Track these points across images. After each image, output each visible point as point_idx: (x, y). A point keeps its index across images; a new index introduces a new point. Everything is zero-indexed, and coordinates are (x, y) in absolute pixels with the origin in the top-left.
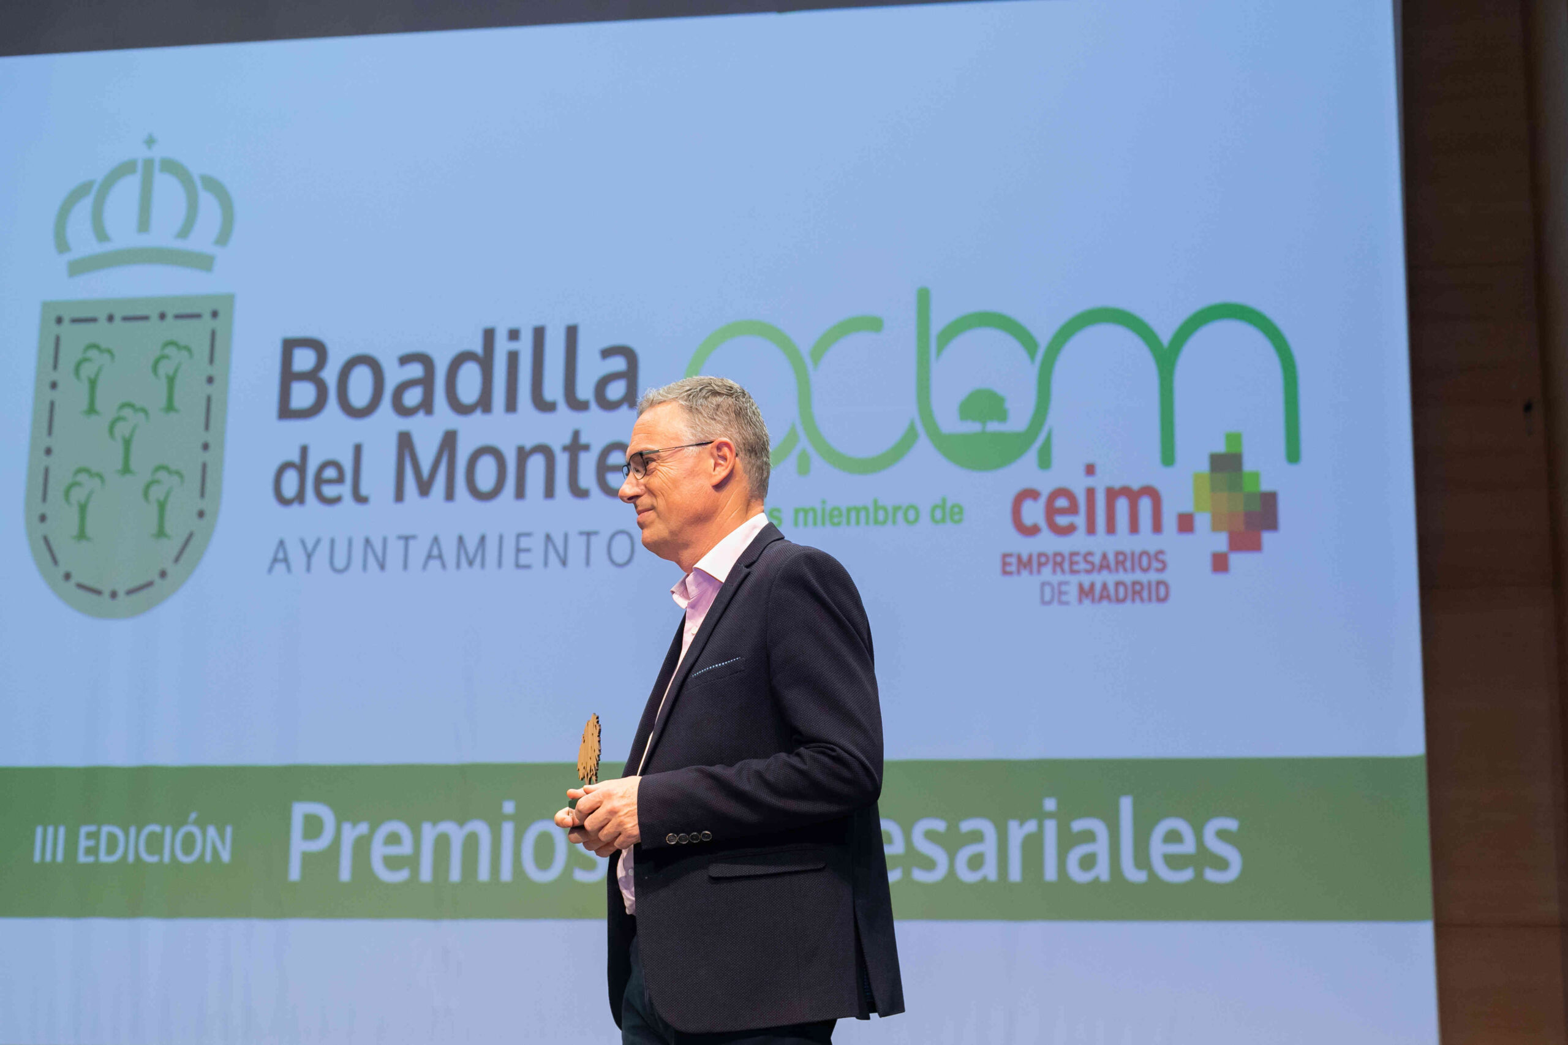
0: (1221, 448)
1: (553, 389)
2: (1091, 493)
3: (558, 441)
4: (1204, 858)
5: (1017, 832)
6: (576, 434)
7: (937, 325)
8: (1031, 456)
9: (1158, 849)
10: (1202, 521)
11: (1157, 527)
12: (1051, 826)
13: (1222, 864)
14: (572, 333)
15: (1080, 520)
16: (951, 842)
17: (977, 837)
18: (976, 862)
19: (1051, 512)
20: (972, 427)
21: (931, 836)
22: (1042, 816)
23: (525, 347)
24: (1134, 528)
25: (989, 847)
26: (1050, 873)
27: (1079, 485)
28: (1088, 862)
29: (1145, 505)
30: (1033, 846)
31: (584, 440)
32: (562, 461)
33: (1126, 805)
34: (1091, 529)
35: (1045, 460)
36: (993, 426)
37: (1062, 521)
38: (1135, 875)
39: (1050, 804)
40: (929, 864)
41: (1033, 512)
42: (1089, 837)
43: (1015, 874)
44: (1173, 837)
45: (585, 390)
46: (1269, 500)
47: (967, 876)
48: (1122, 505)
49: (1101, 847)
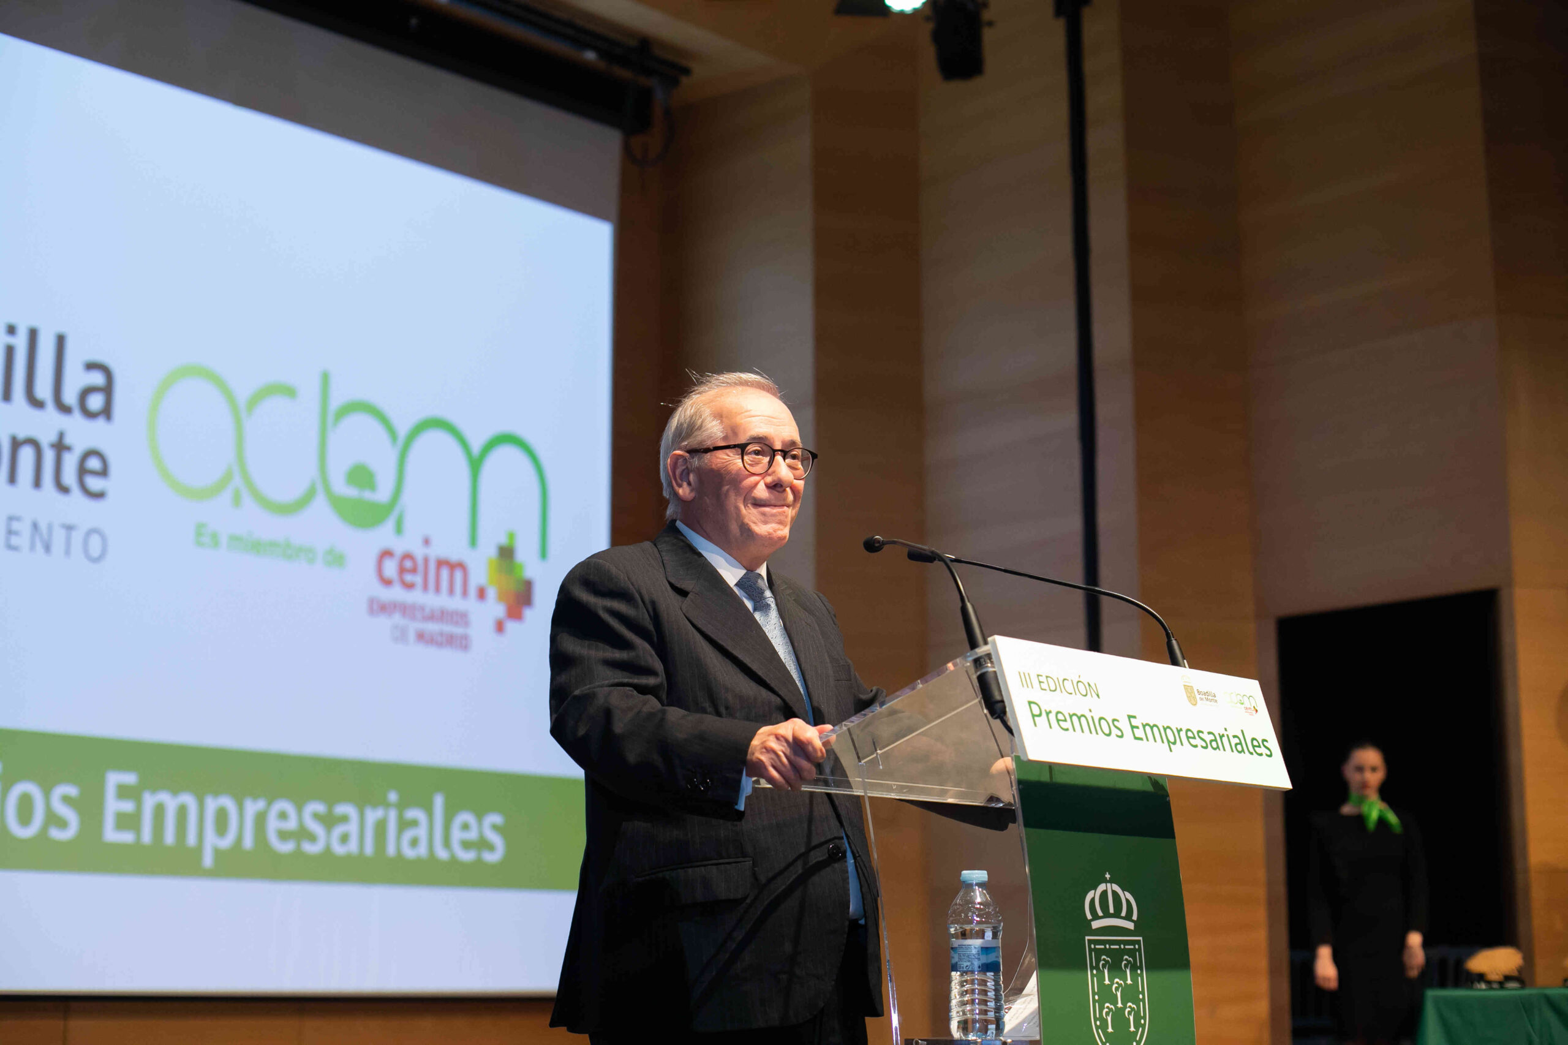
0: (503, 540)
1: (44, 389)
2: (426, 560)
3: (46, 438)
4: (483, 844)
5: (373, 816)
6: (61, 435)
7: (335, 403)
8: (390, 525)
9: (457, 835)
10: (491, 593)
11: (465, 593)
12: (393, 815)
13: (491, 848)
14: (61, 340)
15: (418, 579)
16: (329, 821)
17: (344, 819)
18: (344, 839)
19: (402, 570)
20: (352, 492)
21: (316, 816)
22: (387, 805)
23: (20, 343)
24: (451, 591)
25: (353, 828)
26: (391, 850)
27: (419, 552)
28: (414, 843)
29: (458, 575)
30: (381, 828)
31: (68, 440)
32: (49, 456)
33: (439, 801)
34: (425, 587)
35: (399, 529)
36: (367, 495)
37: (409, 578)
38: (442, 854)
39: (393, 797)
40: (312, 838)
41: (390, 568)
42: (414, 823)
43: (369, 850)
44: (465, 827)
45: (70, 396)
46: (528, 585)
47: (339, 849)
48: (445, 573)
49: (422, 832)
